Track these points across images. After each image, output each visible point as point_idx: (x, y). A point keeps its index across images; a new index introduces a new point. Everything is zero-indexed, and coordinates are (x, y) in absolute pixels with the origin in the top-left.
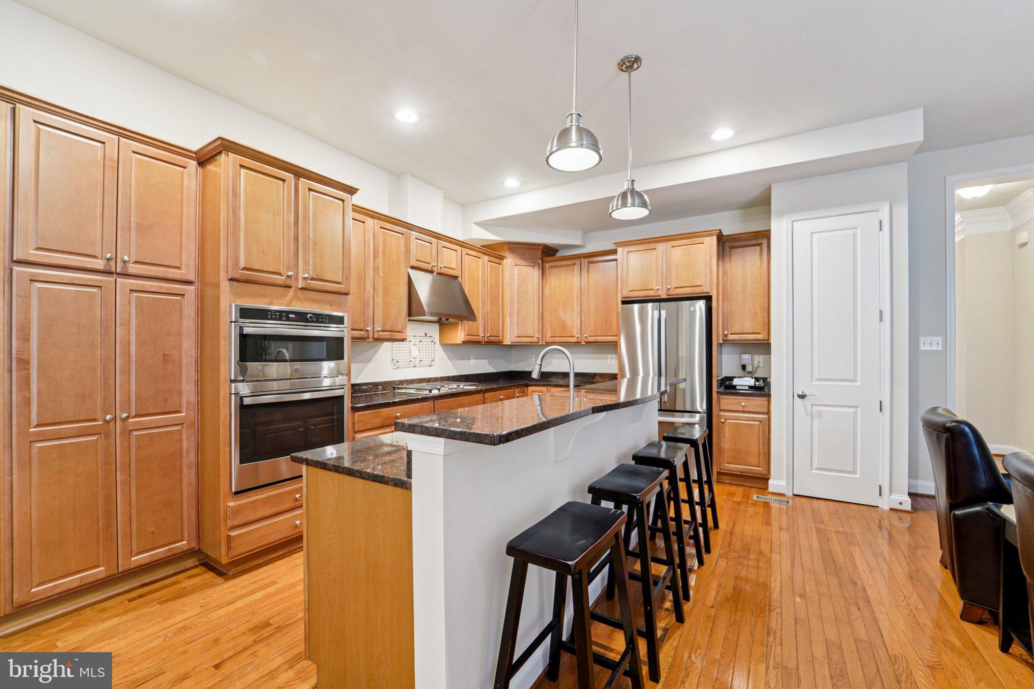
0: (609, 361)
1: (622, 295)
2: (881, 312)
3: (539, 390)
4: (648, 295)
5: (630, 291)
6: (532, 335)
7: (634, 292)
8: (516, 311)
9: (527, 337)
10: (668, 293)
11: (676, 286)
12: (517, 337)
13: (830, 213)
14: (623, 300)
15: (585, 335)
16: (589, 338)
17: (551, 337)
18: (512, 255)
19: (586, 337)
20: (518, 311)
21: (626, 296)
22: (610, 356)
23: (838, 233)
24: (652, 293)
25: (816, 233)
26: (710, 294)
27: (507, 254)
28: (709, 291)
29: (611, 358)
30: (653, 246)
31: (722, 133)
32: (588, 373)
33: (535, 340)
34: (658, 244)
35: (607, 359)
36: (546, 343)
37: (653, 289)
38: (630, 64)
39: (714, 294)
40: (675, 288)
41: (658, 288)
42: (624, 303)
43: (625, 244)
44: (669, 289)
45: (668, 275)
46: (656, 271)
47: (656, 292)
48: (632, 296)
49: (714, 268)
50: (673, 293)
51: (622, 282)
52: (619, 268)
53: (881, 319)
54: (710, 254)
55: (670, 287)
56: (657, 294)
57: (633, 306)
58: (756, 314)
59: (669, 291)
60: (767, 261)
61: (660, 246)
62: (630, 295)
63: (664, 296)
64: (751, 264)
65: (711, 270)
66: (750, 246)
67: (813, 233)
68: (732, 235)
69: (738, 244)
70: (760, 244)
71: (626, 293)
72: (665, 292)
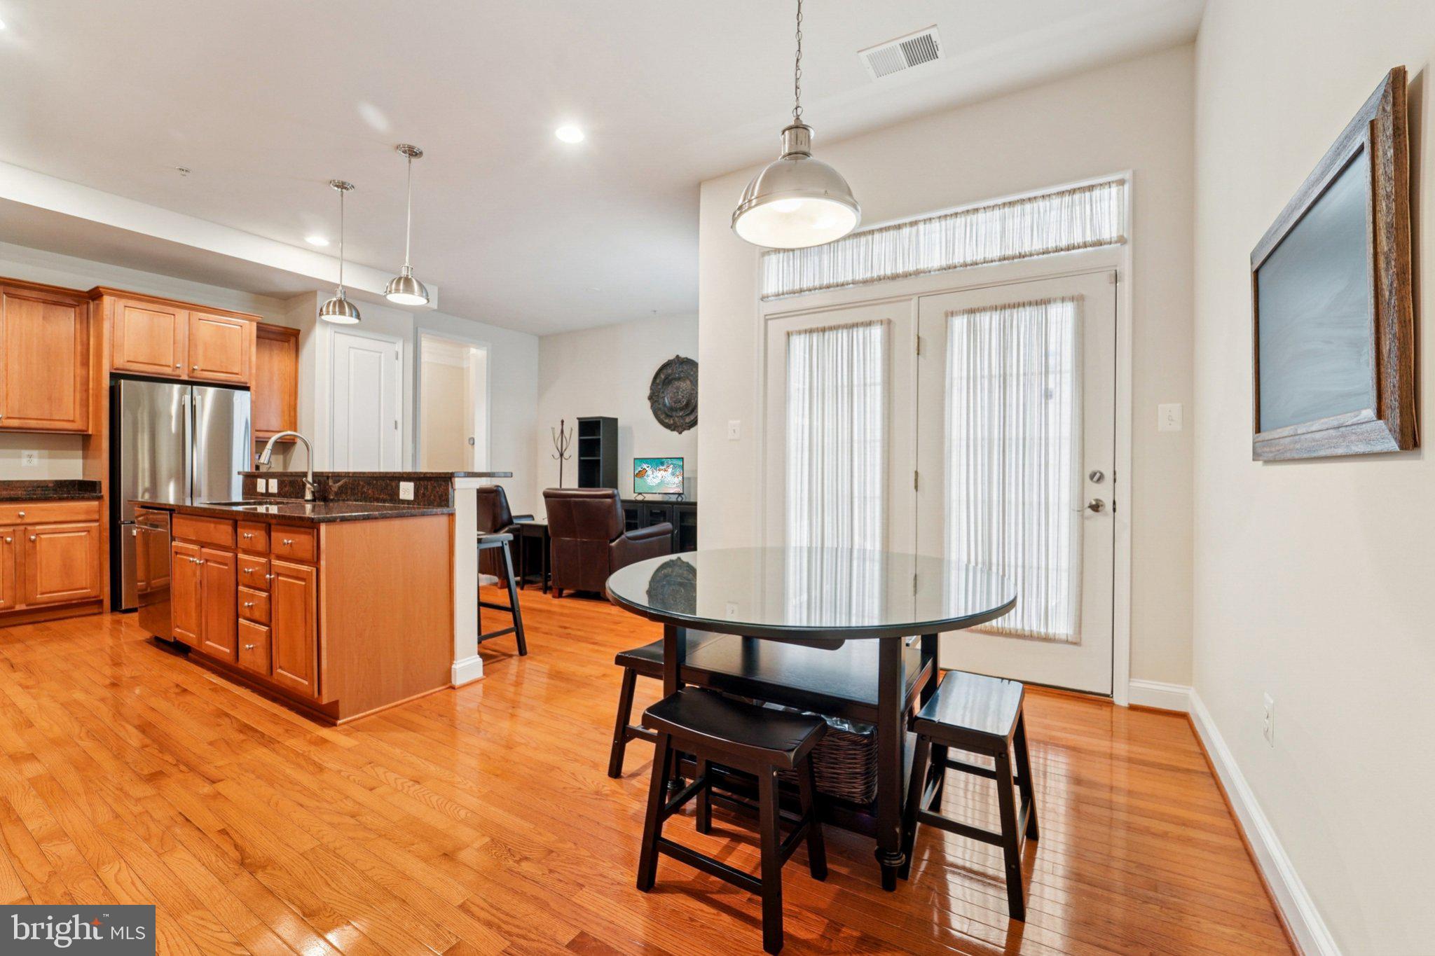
1: (112, 363)
2: (396, 422)
4: (162, 372)
5: (128, 361)
7: (135, 364)
10: (191, 375)
11: (204, 368)
14: (114, 371)
16: (5, 420)
21: (121, 367)
23: (366, 353)
24: (168, 371)
25: (353, 348)
26: (248, 385)
28: (247, 381)
30: (171, 310)
34: (178, 310)
35: (20, 457)
37: (169, 366)
39: (252, 385)
40: (202, 370)
41: (178, 365)
42: (116, 377)
43: (120, 294)
44: (194, 369)
45: (191, 353)
46: (174, 343)
47: (173, 370)
48: (132, 368)
49: (254, 358)
50: (199, 376)
51: (113, 346)
52: (106, 326)
53: (396, 428)
54: (250, 341)
55: (196, 367)
56: (174, 373)
57: (143, 384)
58: (283, 412)
59: (193, 372)
60: (294, 360)
61: (182, 315)
62: (128, 368)
63: (185, 377)
64: (277, 361)
65: (250, 359)
66: (277, 340)
67: (350, 347)
68: (261, 323)
69: (262, 334)
70: (288, 341)
71: (121, 362)
72: (186, 372)
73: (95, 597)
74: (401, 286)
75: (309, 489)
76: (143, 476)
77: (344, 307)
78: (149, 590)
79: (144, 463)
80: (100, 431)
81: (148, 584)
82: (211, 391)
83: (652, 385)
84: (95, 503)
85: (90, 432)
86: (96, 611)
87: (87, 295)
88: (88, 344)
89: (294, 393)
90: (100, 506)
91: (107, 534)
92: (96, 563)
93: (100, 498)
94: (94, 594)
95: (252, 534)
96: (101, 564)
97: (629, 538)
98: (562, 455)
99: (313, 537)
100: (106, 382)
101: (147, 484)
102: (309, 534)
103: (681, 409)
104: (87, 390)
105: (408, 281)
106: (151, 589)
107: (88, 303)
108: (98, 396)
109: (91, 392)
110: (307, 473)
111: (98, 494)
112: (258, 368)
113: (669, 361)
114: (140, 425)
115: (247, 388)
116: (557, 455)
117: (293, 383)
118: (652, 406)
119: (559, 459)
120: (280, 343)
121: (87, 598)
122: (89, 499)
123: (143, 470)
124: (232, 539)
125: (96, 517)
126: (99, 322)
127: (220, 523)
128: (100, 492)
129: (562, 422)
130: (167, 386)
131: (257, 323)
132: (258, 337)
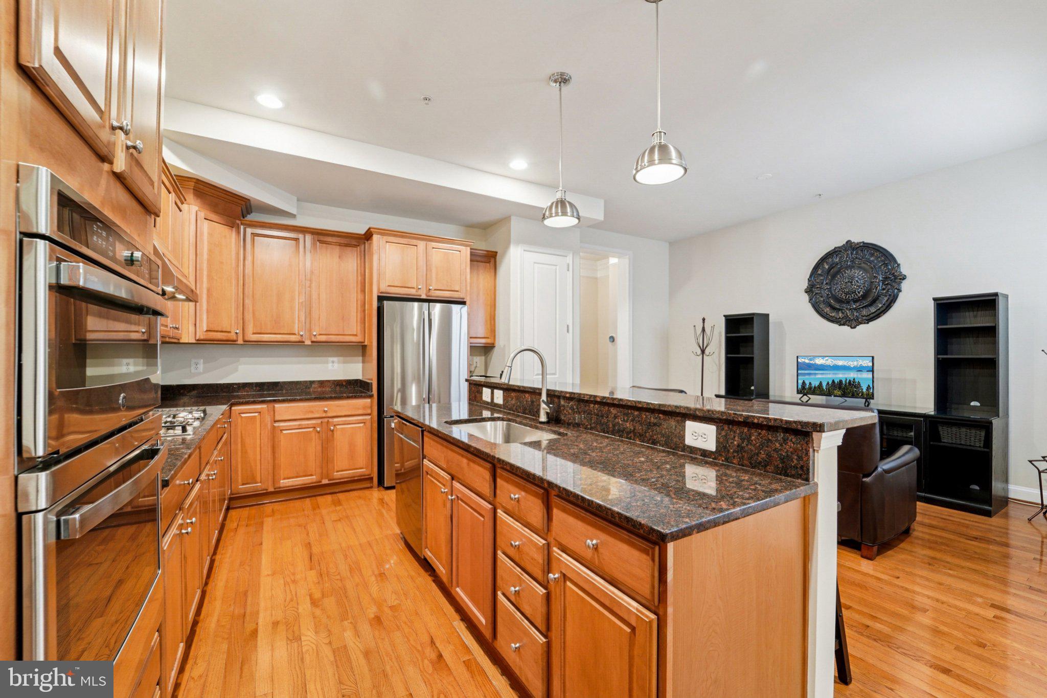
0: (330, 365)
1: (379, 289)
2: (568, 326)
3: (255, 409)
4: (409, 293)
5: (389, 286)
6: (228, 330)
7: (393, 288)
8: (205, 291)
9: (222, 332)
10: (428, 294)
11: (436, 288)
12: (207, 331)
13: (536, 250)
14: (380, 295)
15: (315, 333)
16: (318, 337)
17: (254, 333)
18: (199, 201)
19: (315, 336)
20: (208, 290)
21: (384, 291)
22: (331, 359)
23: (547, 266)
24: (413, 292)
25: (537, 263)
26: (465, 300)
27: (190, 197)
28: (464, 297)
29: (333, 362)
30: (414, 242)
31: (519, 164)
32: (301, 382)
33: (234, 337)
34: (419, 241)
35: (327, 362)
36: (244, 341)
37: (414, 288)
38: (563, 79)
39: (468, 300)
40: (435, 290)
41: (420, 287)
42: (381, 299)
43: (384, 232)
44: (430, 289)
45: (428, 276)
46: (417, 269)
47: (417, 291)
48: (391, 291)
49: (468, 277)
50: (433, 295)
51: (379, 275)
52: (375, 258)
53: (568, 331)
54: (466, 263)
55: (431, 288)
56: (418, 293)
57: (397, 303)
58: (486, 321)
59: (429, 292)
60: (493, 277)
61: (422, 244)
62: (389, 291)
63: (424, 297)
64: (483, 278)
65: (466, 278)
66: (482, 262)
67: (535, 263)
68: (474, 249)
69: (474, 258)
70: (489, 262)
71: (384, 288)
72: (425, 292)
73: (368, 475)
74: (656, 156)
75: (544, 409)
76: (397, 378)
77: (566, 207)
78: (403, 471)
79: (398, 369)
80: (372, 343)
81: (402, 465)
82: (438, 306)
83: (811, 276)
84: (369, 400)
85: (366, 344)
86: (369, 485)
87: (363, 237)
88: (365, 275)
89: (493, 306)
90: (372, 402)
91: (375, 425)
92: (369, 448)
93: (371, 396)
94: (367, 473)
95: (519, 495)
96: (372, 449)
97: (887, 471)
98: (703, 352)
99: (653, 560)
100: (375, 304)
101: (399, 386)
102: (646, 552)
103: (855, 301)
104: (364, 311)
105: (663, 148)
106: (404, 469)
107: (365, 243)
108: (370, 315)
109: (366, 312)
110: (541, 389)
111: (369, 393)
112: (471, 284)
113: (836, 248)
114: (395, 338)
115: (464, 303)
116: (699, 352)
117: (493, 297)
118: (810, 300)
119: (701, 356)
120: (484, 264)
121: (364, 476)
122: (364, 397)
123: (397, 374)
124: (490, 488)
125: (369, 411)
126: (371, 255)
127: (474, 462)
128: (372, 391)
129: (704, 320)
130: (411, 303)
131: (471, 249)
132: (471, 261)
